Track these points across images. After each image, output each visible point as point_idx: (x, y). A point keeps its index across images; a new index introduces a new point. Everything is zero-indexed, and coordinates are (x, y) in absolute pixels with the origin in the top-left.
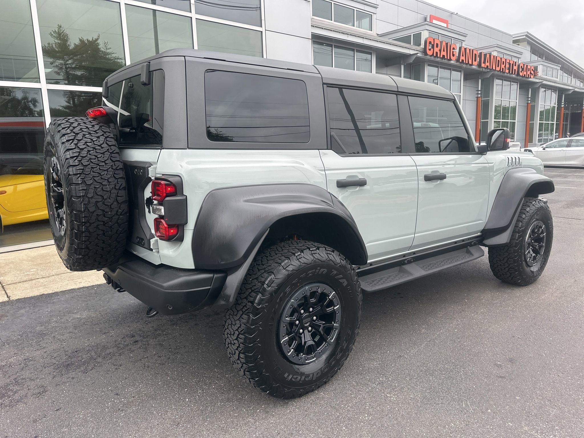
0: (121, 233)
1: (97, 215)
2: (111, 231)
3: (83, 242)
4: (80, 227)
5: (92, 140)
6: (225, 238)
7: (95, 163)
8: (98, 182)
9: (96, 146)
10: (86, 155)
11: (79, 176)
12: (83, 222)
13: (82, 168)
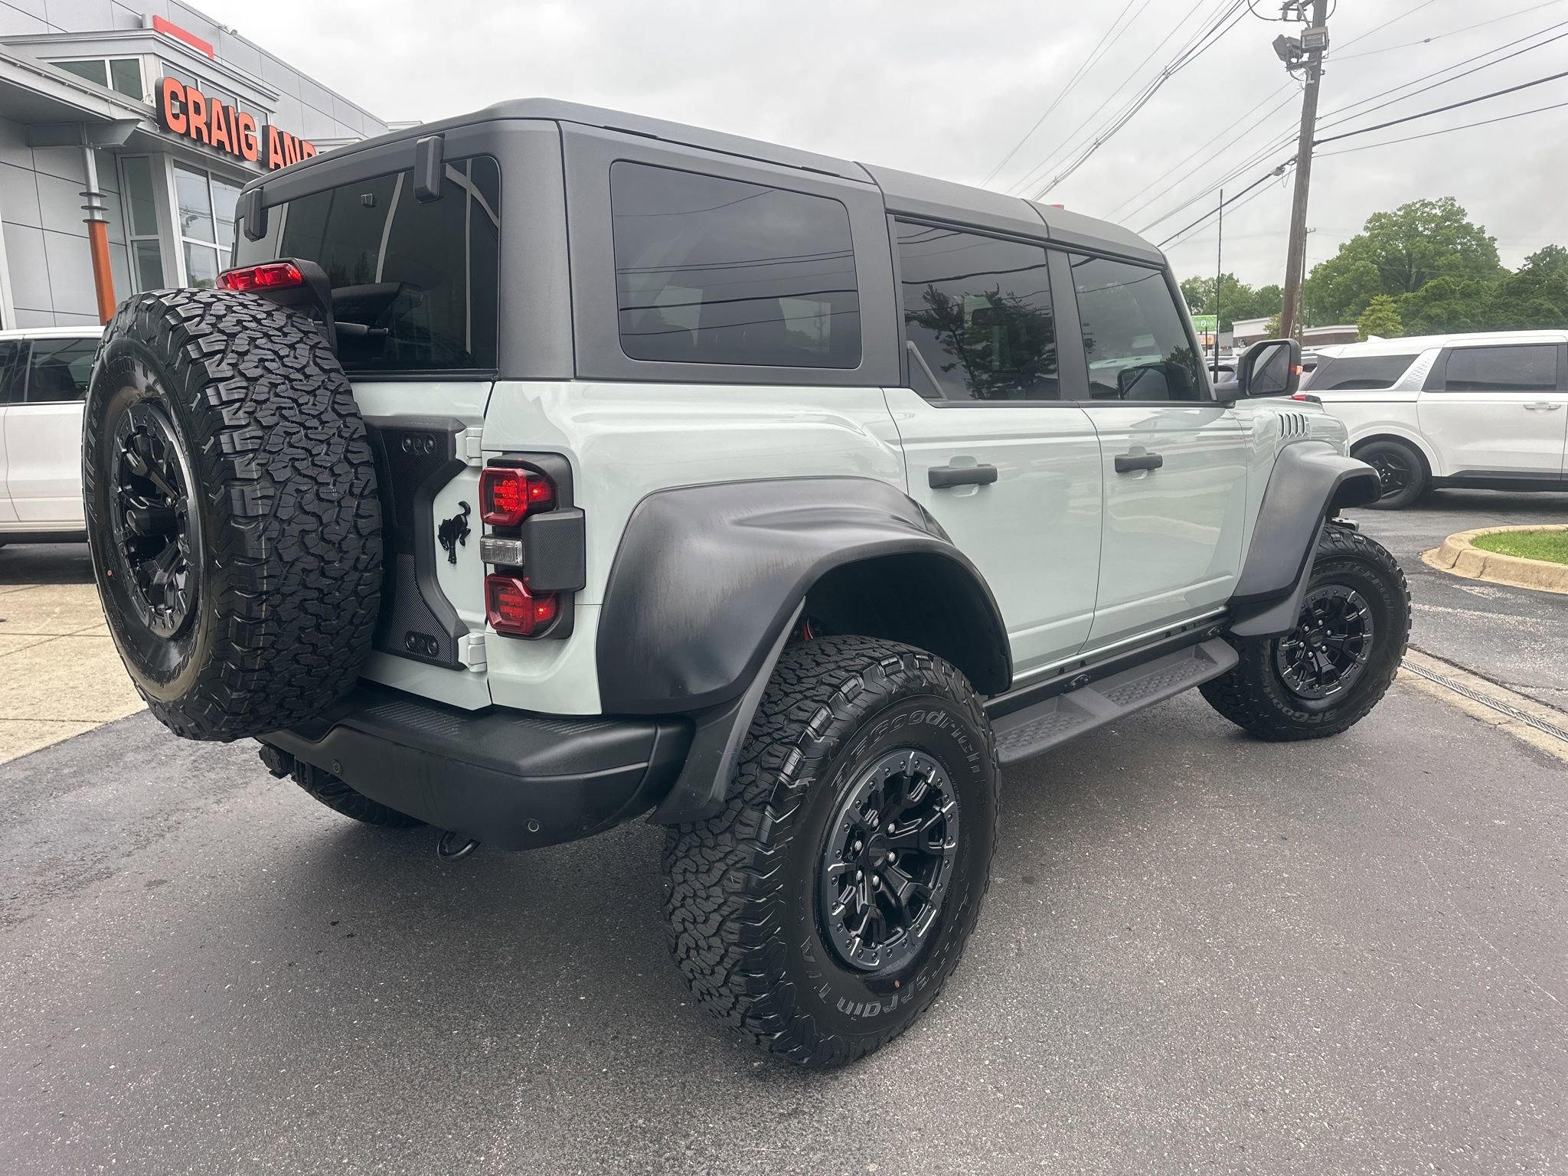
0: (362, 624)
1: (304, 570)
2: (338, 617)
3: (259, 652)
4: (255, 607)
5: (276, 353)
6: (691, 626)
7: (294, 419)
8: (305, 476)
9: (291, 370)
10: (266, 396)
11: (253, 459)
12: (263, 593)
13: (259, 433)
